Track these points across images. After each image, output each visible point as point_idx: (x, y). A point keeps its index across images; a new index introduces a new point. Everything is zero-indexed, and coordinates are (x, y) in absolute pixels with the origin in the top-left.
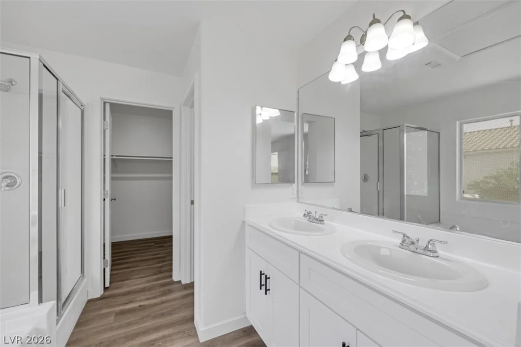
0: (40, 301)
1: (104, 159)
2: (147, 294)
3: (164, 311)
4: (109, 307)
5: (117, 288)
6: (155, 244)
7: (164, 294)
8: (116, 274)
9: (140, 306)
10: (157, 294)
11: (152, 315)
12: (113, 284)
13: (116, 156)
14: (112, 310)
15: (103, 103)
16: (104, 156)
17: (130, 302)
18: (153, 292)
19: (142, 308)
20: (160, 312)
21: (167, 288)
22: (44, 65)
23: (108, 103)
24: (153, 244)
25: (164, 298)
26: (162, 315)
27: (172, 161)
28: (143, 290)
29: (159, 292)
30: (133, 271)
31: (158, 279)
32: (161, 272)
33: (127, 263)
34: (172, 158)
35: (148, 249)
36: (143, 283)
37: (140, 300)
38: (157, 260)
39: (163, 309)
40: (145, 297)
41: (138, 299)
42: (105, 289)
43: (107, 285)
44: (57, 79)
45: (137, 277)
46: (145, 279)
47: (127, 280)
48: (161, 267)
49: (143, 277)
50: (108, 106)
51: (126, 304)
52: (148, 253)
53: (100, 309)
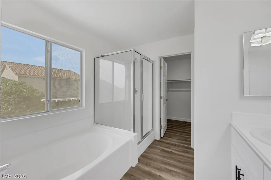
0: (134, 131)
1: (161, 82)
2: (176, 148)
3: (181, 160)
4: (160, 146)
5: (165, 139)
6: (189, 126)
7: (184, 152)
8: (167, 133)
9: (171, 152)
10: (181, 150)
11: (175, 158)
12: (165, 137)
13: (172, 80)
14: (161, 147)
15: (160, 59)
16: (161, 81)
17: (168, 148)
18: (180, 148)
19: (172, 153)
20: (178, 159)
21: (187, 150)
22: (135, 51)
23: (162, 58)
24: (188, 125)
25: (183, 154)
26: (179, 161)
27: (191, 81)
28: (175, 145)
29: (182, 149)
30: (174, 135)
31: (184, 143)
32: (186, 140)
33: (173, 130)
34: (191, 80)
35: (184, 127)
36: (176, 142)
37: (172, 149)
38: (187, 134)
39: (180, 159)
40: (174, 149)
41: (172, 148)
42: (161, 138)
43: (162, 136)
44: (141, 55)
45: (175, 138)
46: (178, 140)
47: (170, 138)
48: (187, 138)
49: (177, 139)
50: (162, 59)
51: (166, 148)
52: (184, 129)
53: (157, 145)
